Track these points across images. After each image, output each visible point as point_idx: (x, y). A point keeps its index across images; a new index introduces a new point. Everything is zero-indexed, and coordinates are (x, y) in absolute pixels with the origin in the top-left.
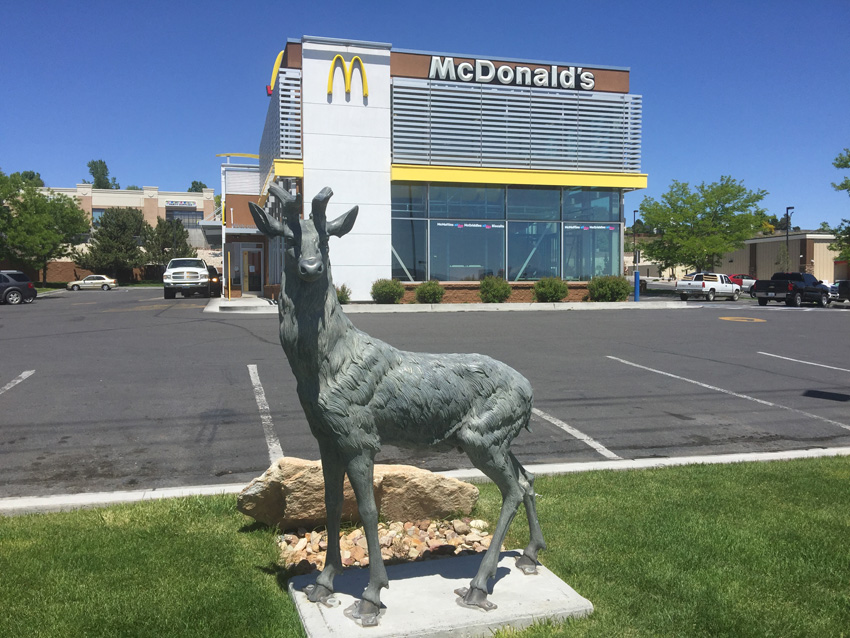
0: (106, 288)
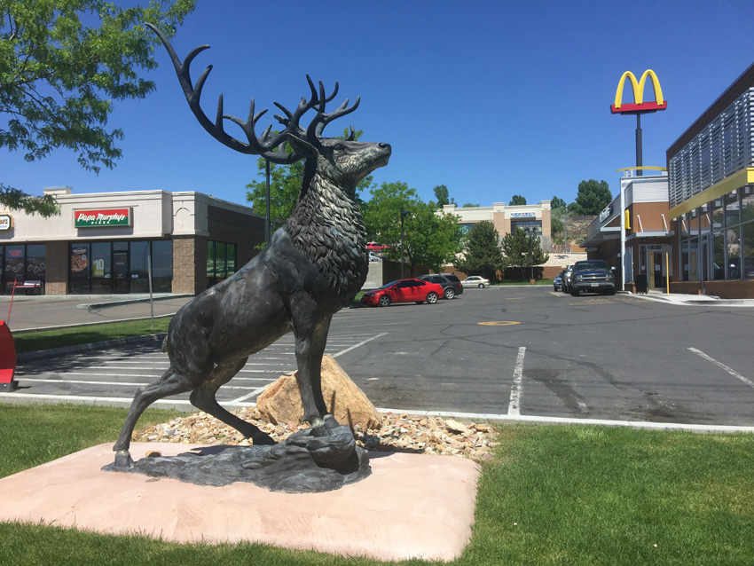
0: (481, 286)
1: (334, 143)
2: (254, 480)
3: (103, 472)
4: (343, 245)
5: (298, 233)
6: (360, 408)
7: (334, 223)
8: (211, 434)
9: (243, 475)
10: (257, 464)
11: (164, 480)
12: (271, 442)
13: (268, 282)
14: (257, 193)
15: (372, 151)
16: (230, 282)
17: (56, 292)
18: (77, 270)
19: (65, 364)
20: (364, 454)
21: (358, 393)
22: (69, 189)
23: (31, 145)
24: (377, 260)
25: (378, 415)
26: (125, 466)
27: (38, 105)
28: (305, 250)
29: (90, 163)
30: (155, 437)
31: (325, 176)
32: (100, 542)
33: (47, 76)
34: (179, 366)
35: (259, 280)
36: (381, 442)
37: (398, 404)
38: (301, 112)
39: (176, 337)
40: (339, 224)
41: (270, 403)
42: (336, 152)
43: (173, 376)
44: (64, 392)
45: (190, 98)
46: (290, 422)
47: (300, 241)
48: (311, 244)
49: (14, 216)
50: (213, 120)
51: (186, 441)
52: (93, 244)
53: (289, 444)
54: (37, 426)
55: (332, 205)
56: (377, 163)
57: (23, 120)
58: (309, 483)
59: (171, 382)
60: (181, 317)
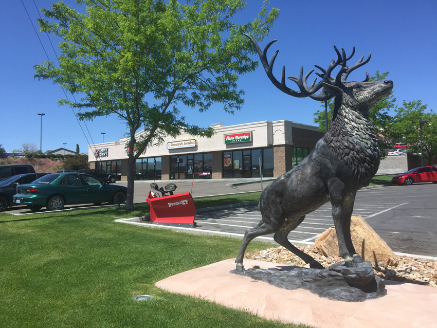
1: (353, 84)
2: (310, 289)
3: (230, 274)
4: (361, 148)
5: (331, 141)
6: (382, 251)
7: (354, 134)
8: (289, 259)
9: (303, 285)
10: (311, 279)
11: (260, 282)
12: (321, 267)
13: (314, 172)
14: (320, 118)
15: (379, 86)
16: (293, 172)
17: (217, 177)
18: (227, 166)
19: (218, 215)
20: (381, 282)
21: (381, 241)
22: (222, 124)
23: (201, 104)
24: (403, 155)
25: (395, 257)
26: (241, 272)
27: (204, 83)
28: (336, 152)
29: (229, 109)
30: (259, 257)
31: (348, 106)
32: (226, 311)
33: (207, 68)
34: (266, 219)
35: (309, 170)
36: (397, 274)
37: (413, 250)
38: (331, 69)
39: (264, 203)
40: (358, 134)
41: (323, 244)
42: (354, 90)
43: (264, 225)
44: (216, 229)
45: (267, 71)
46: (335, 256)
47: (332, 147)
48: (339, 148)
49: (197, 140)
50: (280, 81)
51: (274, 261)
52: (234, 152)
53: (330, 270)
54: (203, 246)
55: (353, 123)
56: (383, 94)
57: (198, 92)
58: (343, 295)
59: (263, 228)
60: (266, 191)
